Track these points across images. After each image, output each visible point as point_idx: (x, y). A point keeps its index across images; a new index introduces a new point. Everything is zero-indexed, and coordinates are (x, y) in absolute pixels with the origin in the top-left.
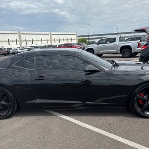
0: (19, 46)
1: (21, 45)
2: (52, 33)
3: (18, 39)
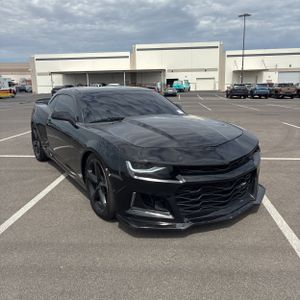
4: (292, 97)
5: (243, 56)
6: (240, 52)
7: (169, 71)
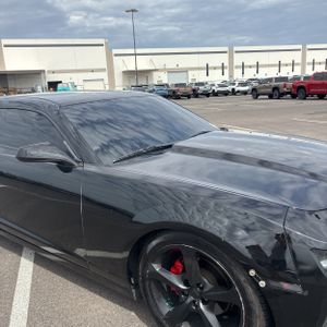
0: (226, 78)
1: (231, 76)
2: (309, 46)
3: (226, 64)
4: (189, 97)
5: (136, 55)
6: (132, 51)
7: (49, 72)
